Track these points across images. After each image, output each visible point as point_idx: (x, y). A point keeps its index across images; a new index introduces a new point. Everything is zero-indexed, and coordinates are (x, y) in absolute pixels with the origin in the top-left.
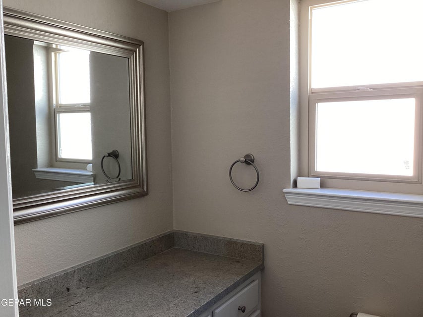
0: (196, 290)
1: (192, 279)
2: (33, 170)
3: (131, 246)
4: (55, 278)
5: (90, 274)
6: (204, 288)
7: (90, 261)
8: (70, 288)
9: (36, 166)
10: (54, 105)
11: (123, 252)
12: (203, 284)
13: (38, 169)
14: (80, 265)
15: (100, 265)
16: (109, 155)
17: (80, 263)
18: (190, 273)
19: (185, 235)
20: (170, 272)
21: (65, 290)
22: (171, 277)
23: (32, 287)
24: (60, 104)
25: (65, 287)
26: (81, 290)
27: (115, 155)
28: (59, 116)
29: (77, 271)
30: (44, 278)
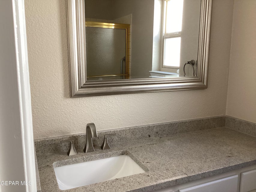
0: (230, 155)
1: (229, 148)
2: (150, 71)
3: (192, 119)
4: (142, 128)
5: (164, 131)
6: (237, 156)
7: (164, 123)
8: (151, 136)
9: (151, 69)
10: (163, 34)
11: (186, 122)
12: (237, 153)
13: (152, 71)
14: (158, 124)
15: (170, 127)
16: (188, 63)
17: (158, 123)
18: (230, 144)
19: (234, 120)
20: (215, 140)
21: (148, 136)
22: (215, 144)
23: (129, 129)
24: (167, 33)
25: (148, 134)
26: (156, 138)
27: (192, 63)
28: (165, 40)
29: (155, 127)
30: (136, 126)
